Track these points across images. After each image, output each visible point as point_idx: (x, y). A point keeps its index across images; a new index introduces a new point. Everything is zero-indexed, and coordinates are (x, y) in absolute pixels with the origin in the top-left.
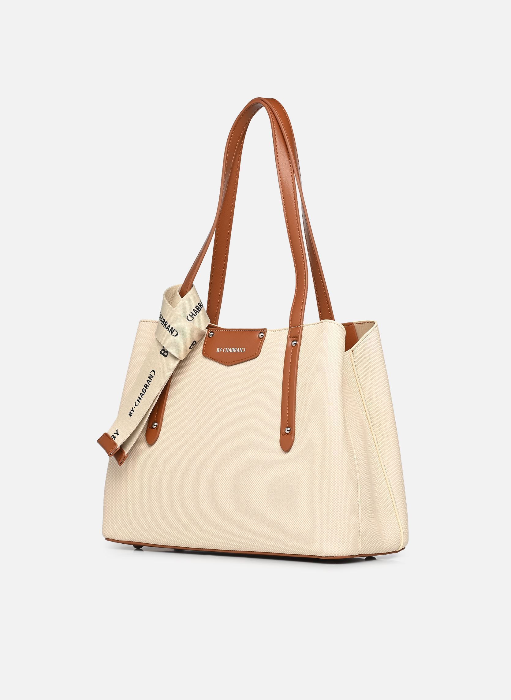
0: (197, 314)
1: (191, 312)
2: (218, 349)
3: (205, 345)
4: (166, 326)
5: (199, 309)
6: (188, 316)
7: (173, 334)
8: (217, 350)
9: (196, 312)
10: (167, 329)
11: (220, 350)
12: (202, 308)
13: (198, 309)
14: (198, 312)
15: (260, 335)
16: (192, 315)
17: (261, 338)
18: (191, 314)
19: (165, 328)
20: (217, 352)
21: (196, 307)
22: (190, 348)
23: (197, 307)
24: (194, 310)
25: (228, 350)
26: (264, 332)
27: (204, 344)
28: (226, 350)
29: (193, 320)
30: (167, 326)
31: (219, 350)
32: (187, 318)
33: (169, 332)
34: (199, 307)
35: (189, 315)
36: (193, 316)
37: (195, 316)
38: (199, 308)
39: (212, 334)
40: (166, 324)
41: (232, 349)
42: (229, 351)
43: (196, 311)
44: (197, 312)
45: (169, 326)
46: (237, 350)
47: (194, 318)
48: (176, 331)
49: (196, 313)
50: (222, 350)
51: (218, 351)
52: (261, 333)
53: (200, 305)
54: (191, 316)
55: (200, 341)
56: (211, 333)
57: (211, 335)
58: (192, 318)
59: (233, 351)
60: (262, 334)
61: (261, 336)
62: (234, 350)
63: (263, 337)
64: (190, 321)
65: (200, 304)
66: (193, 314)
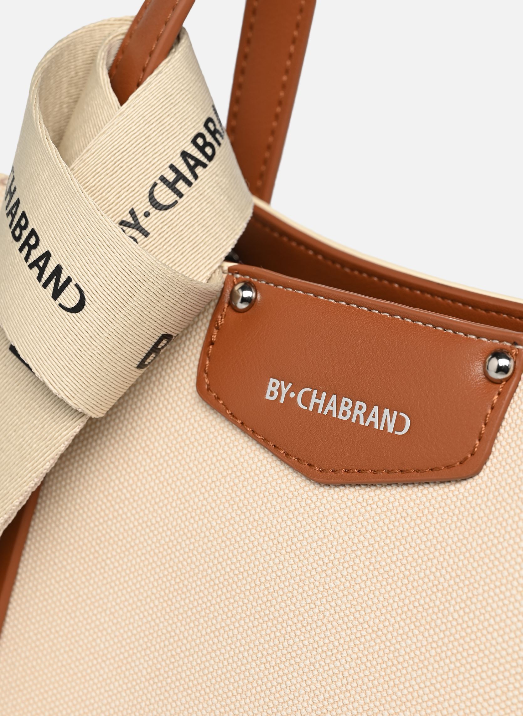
0: (196, 177)
1: (172, 167)
2: (272, 380)
3: (212, 343)
4: (33, 252)
5: (209, 150)
6: (155, 185)
7: (62, 299)
8: (270, 388)
9: (196, 166)
10: (36, 270)
11: (284, 391)
12: (219, 144)
13: (201, 149)
14: (205, 166)
15: (494, 363)
16: (176, 181)
17: (499, 382)
18: (171, 176)
19: (27, 259)
20: (268, 397)
21: (194, 142)
22: (141, 365)
23: (200, 141)
24: (185, 155)
25: (321, 402)
26: (514, 351)
27: (209, 342)
28: (314, 400)
29: (177, 207)
30: (35, 254)
31: (279, 390)
32: (151, 193)
33: (45, 286)
34: (209, 138)
35: (163, 179)
36: (181, 185)
37: (189, 184)
38: (207, 144)
39: (247, 294)
40: (32, 241)
41: (344, 400)
42: (329, 407)
43: (193, 158)
44: (198, 163)
45: (47, 256)
46: (366, 415)
47: (180, 195)
48: (77, 286)
49: (192, 169)
50: (292, 395)
51: (272, 394)
52: (498, 354)
53: (212, 128)
54: (172, 186)
55: (187, 328)
56: (243, 288)
57: (244, 300)
58: (175, 197)
59: (345, 414)
60: (503, 362)
61: (500, 369)
62: (352, 410)
63: (507, 380)
64: (167, 208)
65: (211, 125)
66: (180, 176)
